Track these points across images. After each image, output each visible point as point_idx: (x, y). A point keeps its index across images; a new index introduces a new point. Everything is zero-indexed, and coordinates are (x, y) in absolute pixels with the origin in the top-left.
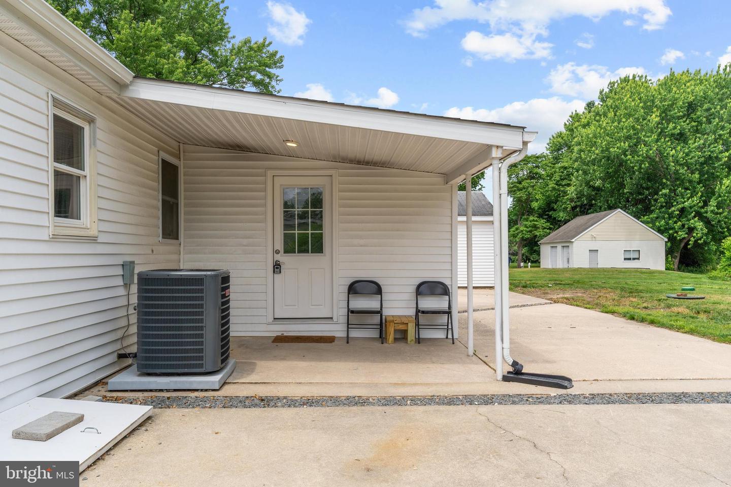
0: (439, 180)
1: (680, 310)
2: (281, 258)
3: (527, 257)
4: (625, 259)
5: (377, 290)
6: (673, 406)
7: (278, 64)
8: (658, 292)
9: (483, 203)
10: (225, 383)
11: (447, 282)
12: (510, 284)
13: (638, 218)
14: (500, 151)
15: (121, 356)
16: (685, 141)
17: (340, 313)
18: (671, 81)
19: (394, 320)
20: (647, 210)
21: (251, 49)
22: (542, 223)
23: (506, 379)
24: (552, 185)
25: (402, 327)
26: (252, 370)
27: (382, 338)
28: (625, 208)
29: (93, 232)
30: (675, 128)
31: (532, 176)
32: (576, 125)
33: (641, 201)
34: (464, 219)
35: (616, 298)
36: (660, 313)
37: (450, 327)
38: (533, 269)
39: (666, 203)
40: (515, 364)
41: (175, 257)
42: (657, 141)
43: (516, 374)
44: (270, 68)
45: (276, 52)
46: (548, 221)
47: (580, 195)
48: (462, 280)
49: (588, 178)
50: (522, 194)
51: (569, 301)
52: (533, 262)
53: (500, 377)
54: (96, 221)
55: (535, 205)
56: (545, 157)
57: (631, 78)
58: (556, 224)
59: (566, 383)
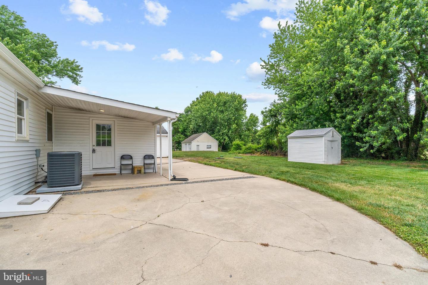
0: (151, 124)
1: (218, 162)
2: (95, 148)
3: (177, 147)
4: (207, 148)
5: (131, 158)
6: (210, 182)
7: (80, 70)
8: (214, 157)
9: (163, 130)
10: (82, 188)
11: (154, 155)
12: (172, 156)
13: (211, 135)
14: (170, 118)
15: (36, 183)
16: (223, 113)
17: (118, 165)
18: (220, 94)
19: (137, 167)
20: (213, 133)
21: (68, 62)
22: (182, 136)
23: (171, 180)
24: (185, 124)
25: (139, 169)
26: (90, 184)
27: (133, 172)
28: (207, 132)
29: (28, 138)
30: (221, 109)
31: (179, 120)
32: (193, 105)
33: (212, 130)
34: (159, 135)
35: (203, 159)
36: (213, 163)
37: (154, 168)
38: (179, 151)
39: (218, 131)
40: (174, 176)
41: (51, 147)
42: (216, 112)
43: (174, 179)
44: (76, 71)
45: (80, 66)
46: (184, 136)
47: (194, 128)
48: (158, 155)
49: (197, 122)
50: (176, 127)
51: (189, 161)
52: (179, 149)
53: (170, 180)
54: (29, 135)
55: (180, 130)
56: (183, 114)
57: (209, 92)
58: (187, 136)
59: (187, 180)
